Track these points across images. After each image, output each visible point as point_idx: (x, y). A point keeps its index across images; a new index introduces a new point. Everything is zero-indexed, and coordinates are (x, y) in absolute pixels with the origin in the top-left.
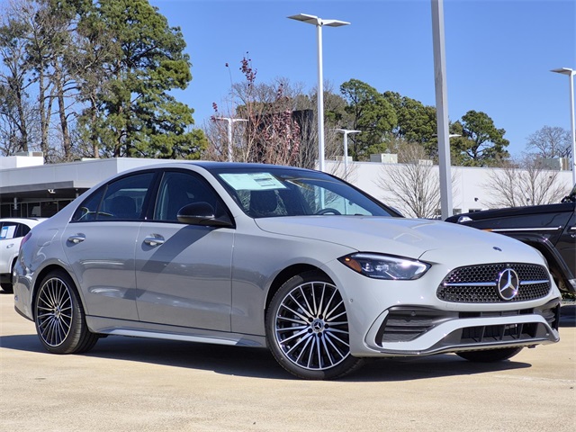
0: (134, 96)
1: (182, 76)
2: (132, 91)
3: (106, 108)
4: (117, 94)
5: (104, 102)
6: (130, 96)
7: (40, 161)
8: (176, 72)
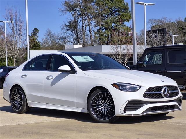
0: (113, 25)
1: (128, 18)
2: (112, 23)
3: (104, 29)
4: (107, 24)
5: (104, 27)
6: (112, 25)
7: (81, 46)
8: (126, 17)
